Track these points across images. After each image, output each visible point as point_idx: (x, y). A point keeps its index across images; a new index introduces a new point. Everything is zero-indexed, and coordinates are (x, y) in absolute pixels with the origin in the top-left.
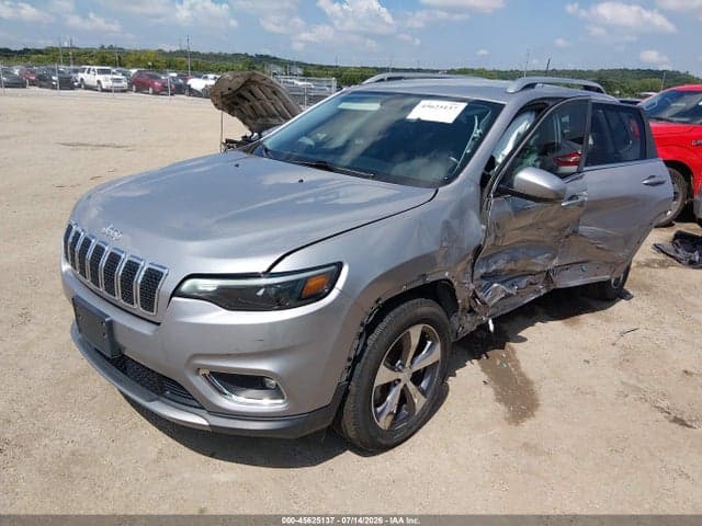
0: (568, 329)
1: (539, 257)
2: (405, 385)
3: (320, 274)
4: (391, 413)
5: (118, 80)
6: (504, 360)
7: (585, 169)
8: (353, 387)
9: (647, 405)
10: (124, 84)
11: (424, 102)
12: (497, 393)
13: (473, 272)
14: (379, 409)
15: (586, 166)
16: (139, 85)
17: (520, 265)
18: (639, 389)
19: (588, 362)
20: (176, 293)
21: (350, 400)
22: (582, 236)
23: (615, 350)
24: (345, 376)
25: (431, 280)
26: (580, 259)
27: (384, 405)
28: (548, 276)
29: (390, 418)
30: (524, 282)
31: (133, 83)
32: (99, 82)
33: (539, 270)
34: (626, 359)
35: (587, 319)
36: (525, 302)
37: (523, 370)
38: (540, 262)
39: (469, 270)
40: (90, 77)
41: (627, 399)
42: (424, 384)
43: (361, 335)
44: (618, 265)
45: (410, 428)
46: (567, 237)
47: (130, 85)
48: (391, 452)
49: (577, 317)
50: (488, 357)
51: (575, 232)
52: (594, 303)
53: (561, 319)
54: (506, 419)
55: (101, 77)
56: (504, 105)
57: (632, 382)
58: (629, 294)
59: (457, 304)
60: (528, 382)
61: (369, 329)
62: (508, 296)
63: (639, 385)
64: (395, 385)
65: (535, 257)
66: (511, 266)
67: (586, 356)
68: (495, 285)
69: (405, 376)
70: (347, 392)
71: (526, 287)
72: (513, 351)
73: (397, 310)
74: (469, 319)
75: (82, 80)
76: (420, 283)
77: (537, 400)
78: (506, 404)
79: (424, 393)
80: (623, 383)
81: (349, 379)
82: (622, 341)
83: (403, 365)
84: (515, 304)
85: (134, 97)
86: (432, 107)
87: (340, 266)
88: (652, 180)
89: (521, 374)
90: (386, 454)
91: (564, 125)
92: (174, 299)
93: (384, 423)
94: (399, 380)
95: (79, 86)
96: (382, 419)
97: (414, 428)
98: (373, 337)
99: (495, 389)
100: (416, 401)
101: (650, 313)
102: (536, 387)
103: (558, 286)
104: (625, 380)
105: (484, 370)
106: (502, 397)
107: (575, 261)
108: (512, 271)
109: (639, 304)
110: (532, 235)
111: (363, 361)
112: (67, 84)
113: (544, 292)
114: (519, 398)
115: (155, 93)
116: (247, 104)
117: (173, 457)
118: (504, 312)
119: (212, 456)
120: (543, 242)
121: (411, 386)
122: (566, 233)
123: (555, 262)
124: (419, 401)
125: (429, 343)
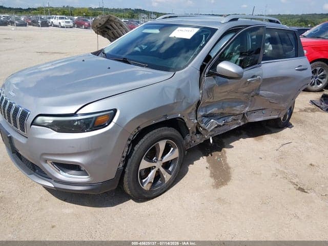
0: (256, 142)
1: (238, 107)
2: (159, 169)
3: (104, 115)
4: (150, 182)
5: (69, 22)
6: (220, 157)
7: (262, 62)
8: (127, 170)
9: (286, 181)
10: (71, 24)
11: (179, 28)
12: (211, 173)
13: (196, 114)
14: (144, 181)
15: (263, 60)
16: (78, 25)
17: (226, 111)
18: (284, 173)
19: (261, 158)
20: (33, 123)
21: (126, 176)
22: (262, 96)
23: (277, 153)
24: (121, 165)
25: (170, 118)
26: (261, 108)
27: (146, 179)
28: (244, 116)
29: (150, 185)
30: (230, 119)
31: (76, 23)
32: (60, 23)
33: (238, 113)
34: (281, 157)
35: (267, 138)
36: (232, 128)
37: (227, 162)
38: (238, 109)
39: (194, 113)
40: (55, 21)
41: (277, 178)
42: (170, 169)
43: (129, 145)
44: (282, 110)
45: (162, 189)
46: (252, 96)
47: (74, 24)
48: (152, 200)
49: (262, 136)
50: (212, 155)
51: (257, 94)
52: (272, 129)
53: (253, 137)
54: (213, 186)
55: (60, 21)
56: (217, 29)
57: (281, 169)
58: (291, 125)
59: (189, 130)
60: (228, 168)
61: (134, 142)
62: (219, 126)
63: (285, 171)
64: (153, 169)
65: (235, 106)
66: (221, 111)
67: (261, 156)
68: (212, 120)
69: (158, 165)
70: (124, 172)
71: (232, 121)
72: (225, 152)
73: (151, 133)
74: (198, 137)
75: (52, 22)
76: (164, 119)
77: (230, 176)
78: (214, 179)
79: (170, 173)
80: (276, 169)
81: (125, 166)
82: (282, 148)
83: (157, 159)
84: (225, 130)
85: (76, 30)
86: (182, 31)
87: (115, 111)
88: (299, 68)
89: (226, 164)
90: (149, 201)
91: (253, 40)
92: (32, 126)
93: (146, 187)
94: (155, 167)
95: (51, 26)
96: (145, 185)
97: (164, 190)
98: (137, 146)
99: (211, 171)
100: (165, 176)
101: (300, 134)
102: (231, 170)
103: (249, 121)
104: (278, 168)
105: (208, 161)
106: (213, 175)
107: (259, 108)
108: (222, 113)
109: (296, 129)
110: (233, 96)
111: (132, 157)
112: (45, 24)
113: (242, 124)
114: (221, 176)
115: (85, 28)
116: (110, 32)
117: (47, 201)
118: (219, 134)
119: (64, 201)
120: (240, 99)
121: (162, 170)
122: (252, 95)
123: (247, 109)
124: (167, 177)
125: (172, 149)
